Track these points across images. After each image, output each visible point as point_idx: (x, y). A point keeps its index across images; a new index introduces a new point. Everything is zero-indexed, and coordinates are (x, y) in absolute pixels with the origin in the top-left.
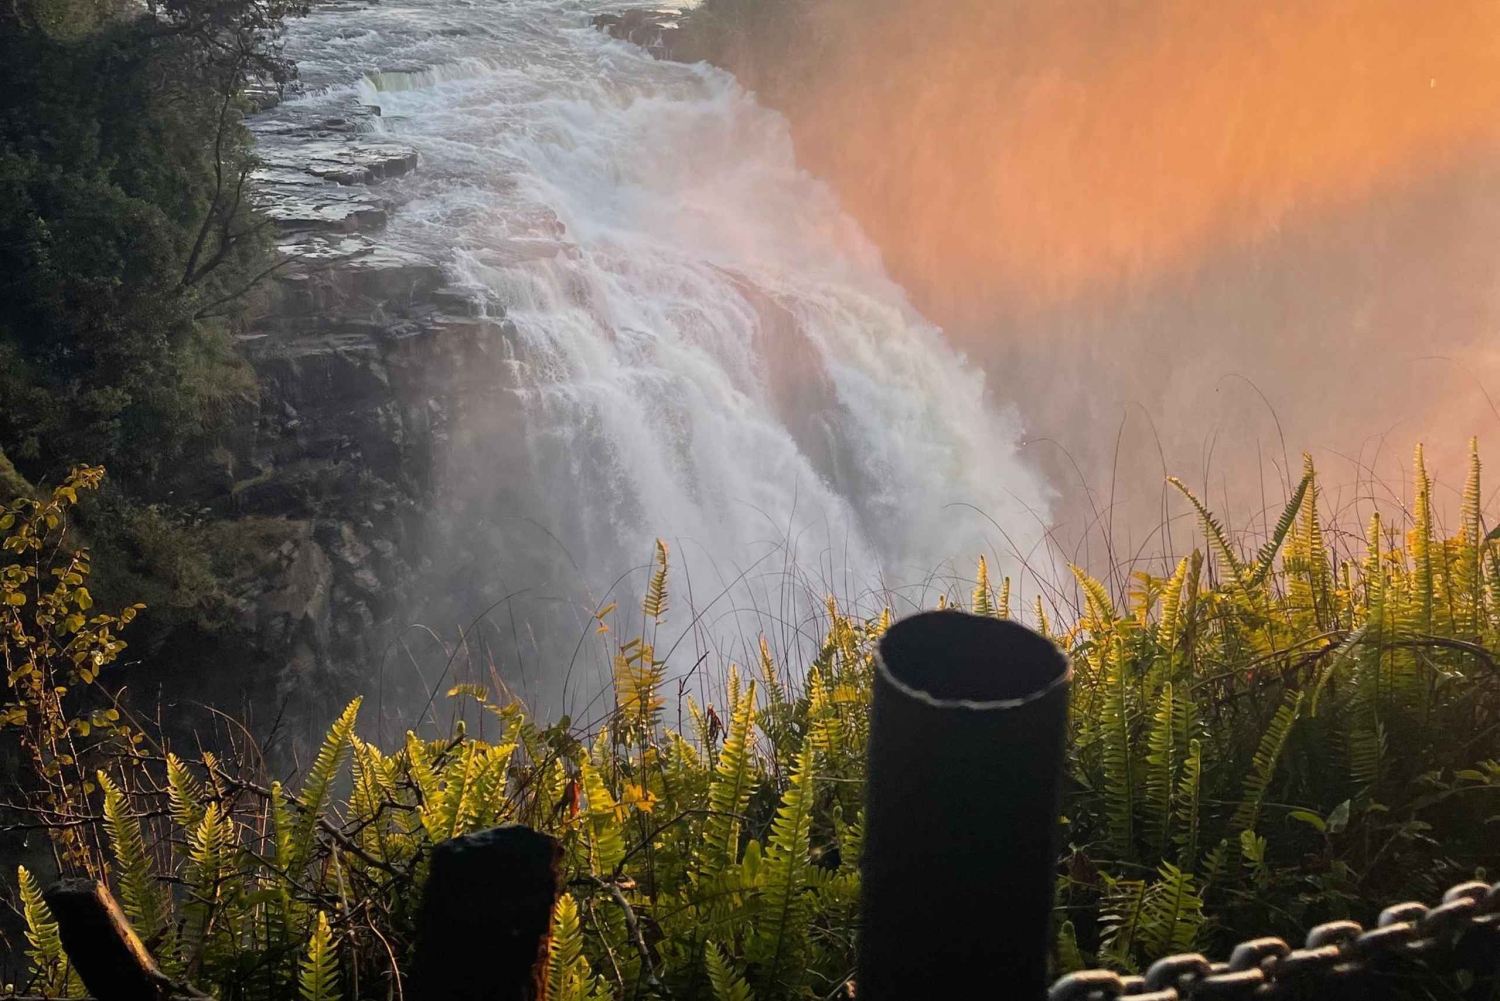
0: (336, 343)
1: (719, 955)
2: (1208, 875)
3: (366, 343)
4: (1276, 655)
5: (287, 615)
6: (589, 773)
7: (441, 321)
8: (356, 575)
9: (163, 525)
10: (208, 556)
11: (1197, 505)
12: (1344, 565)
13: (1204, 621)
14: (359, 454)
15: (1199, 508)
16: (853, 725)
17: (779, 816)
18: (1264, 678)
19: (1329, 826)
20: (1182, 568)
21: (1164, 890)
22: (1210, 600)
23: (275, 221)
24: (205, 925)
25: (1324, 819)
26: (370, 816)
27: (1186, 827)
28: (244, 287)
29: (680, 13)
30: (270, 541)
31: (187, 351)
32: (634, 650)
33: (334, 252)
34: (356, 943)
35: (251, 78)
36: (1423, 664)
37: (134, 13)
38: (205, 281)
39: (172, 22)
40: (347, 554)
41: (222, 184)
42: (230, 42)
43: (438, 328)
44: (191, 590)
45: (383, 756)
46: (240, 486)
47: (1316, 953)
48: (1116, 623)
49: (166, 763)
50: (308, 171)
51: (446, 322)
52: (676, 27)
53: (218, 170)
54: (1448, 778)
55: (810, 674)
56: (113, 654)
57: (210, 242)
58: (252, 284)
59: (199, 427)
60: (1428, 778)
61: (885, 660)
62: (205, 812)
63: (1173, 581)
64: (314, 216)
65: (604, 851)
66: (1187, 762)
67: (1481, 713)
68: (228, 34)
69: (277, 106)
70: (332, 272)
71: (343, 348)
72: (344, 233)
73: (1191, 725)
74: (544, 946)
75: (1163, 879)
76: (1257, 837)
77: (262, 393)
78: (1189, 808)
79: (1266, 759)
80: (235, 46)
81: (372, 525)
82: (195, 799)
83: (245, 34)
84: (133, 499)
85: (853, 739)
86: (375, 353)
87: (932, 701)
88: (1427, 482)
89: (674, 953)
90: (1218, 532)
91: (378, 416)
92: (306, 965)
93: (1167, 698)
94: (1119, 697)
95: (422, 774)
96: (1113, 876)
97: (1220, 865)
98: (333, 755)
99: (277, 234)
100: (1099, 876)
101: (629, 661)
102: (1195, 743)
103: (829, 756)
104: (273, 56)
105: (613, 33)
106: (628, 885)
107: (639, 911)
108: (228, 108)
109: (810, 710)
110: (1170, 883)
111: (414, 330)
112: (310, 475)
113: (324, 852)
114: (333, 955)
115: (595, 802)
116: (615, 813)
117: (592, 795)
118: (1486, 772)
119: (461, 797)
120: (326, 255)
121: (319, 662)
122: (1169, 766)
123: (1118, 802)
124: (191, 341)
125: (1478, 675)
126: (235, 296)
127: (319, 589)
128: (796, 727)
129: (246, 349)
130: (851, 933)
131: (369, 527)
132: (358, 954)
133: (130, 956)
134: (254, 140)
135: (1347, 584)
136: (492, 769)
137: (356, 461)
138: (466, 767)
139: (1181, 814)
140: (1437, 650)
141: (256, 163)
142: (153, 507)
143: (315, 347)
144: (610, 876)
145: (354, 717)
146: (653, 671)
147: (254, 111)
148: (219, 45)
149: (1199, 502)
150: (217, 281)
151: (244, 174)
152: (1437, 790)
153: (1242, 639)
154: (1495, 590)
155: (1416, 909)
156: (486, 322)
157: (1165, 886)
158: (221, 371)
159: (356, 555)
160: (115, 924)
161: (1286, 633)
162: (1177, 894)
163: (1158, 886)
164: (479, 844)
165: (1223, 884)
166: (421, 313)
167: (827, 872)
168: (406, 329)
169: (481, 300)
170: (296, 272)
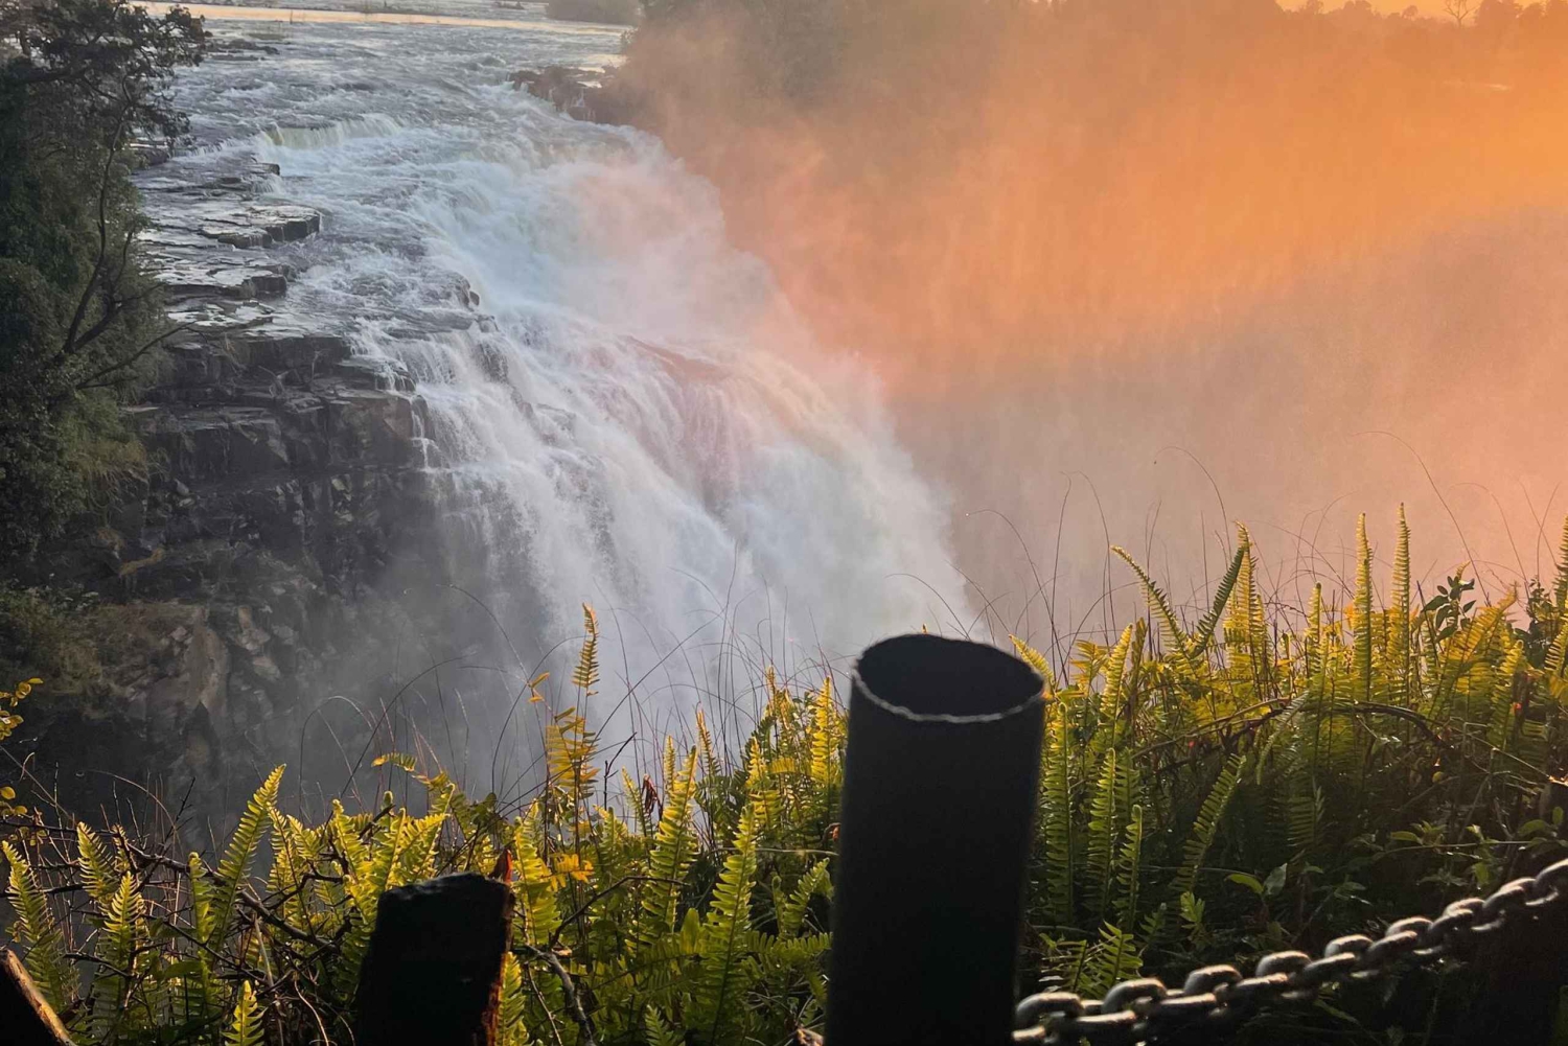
0: (231, 416)
1: (660, 1019)
2: (1147, 939)
3: (266, 417)
4: (1217, 724)
5: (179, 704)
6: (522, 842)
7: (345, 395)
8: (254, 663)
9: (43, 608)
10: (92, 643)
11: (1141, 574)
12: (1285, 637)
13: (1146, 690)
14: (256, 536)
15: (1143, 577)
16: (792, 797)
17: (722, 882)
18: (1205, 747)
19: (1266, 889)
20: (1126, 636)
21: (1105, 951)
22: (1153, 670)
23: (165, 286)
24: (121, 998)
25: (1261, 882)
26: (294, 889)
27: (1125, 892)
28: (131, 355)
29: (604, 72)
30: (162, 627)
31: (70, 423)
32: (566, 719)
33: (229, 320)
34: (282, 1014)
35: (138, 131)
36: (1360, 730)
37: (6, 56)
38: (88, 347)
39: (50, 68)
40: (244, 641)
41: (107, 243)
42: (115, 92)
43: (343, 403)
44: (74, 678)
45: (304, 828)
46: (128, 569)
47: (1266, 980)
48: (1059, 693)
49: (76, 833)
50: (201, 233)
51: (352, 395)
52: (599, 86)
53: (102, 230)
54: (1381, 840)
55: (749, 745)
56: (8, 730)
57: (95, 306)
58: (141, 353)
59: (82, 506)
60: (1362, 840)
61: (864, 678)
62: (120, 882)
63: (1118, 649)
64: (208, 281)
65: (538, 921)
66: (1129, 828)
67: (1414, 779)
68: (112, 82)
69: (165, 161)
70: (228, 342)
71: (240, 422)
72: (240, 299)
73: (1132, 793)
74: (494, 994)
75: (1104, 940)
76: (1196, 900)
77: (153, 469)
78: (1129, 872)
79: (1207, 824)
80: (120, 96)
81: (271, 611)
82: (108, 871)
83: (132, 83)
84: (10, 581)
85: (791, 811)
86: (275, 429)
87: (911, 716)
88: (1368, 551)
89: (610, 1021)
90: (1162, 602)
91: (277, 495)
92: (231, 1036)
93: (1110, 763)
94: (1062, 763)
95: (350, 845)
96: (1055, 939)
97: (1159, 927)
98: (255, 825)
99: (167, 300)
100: (1041, 939)
101: (562, 731)
102: (1137, 809)
103: (767, 828)
104: (162, 107)
105: (532, 90)
106: (564, 953)
107: (575, 978)
108: (113, 164)
109: (748, 782)
110: (1110, 943)
111: (317, 404)
112: (205, 557)
113: (246, 924)
114: (259, 1025)
115: (529, 872)
116: (549, 883)
117: (526, 864)
118: (1420, 834)
119: (390, 867)
120: (221, 324)
121: (215, 754)
122: (1111, 832)
123: (1060, 869)
124: (73, 413)
125: (1413, 740)
126: (120, 366)
127: (214, 677)
128: (732, 799)
129: (133, 422)
130: (790, 1001)
131: (268, 612)
132: (284, 1027)
133: (45, 1029)
134: (141, 197)
135: (1287, 656)
136: (422, 839)
137: (254, 543)
138: (396, 836)
139: (1121, 878)
140: (1374, 716)
141: (143, 223)
142: (31, 590)
143: (210, 420)
144: (545, 946)
145: (277, 786)
146: (584, 742)
147: (141, 166)
148: (102, 94)
149: (1143, 571)
150: (102, 349)
151: (130, 235)
152: (1371, 852)
153: (1183, 710)
154: (1430, 662)
155: (1360, 941)
156: (393, 397)
157: (1105, 946)
158: (106, 446)
159: (255, 641)
160: (27, 996)
161: (1228, 702)
162: (1117, 953)
163: (1099, 947)
164: (429, 892)
165: (1161, 946)
166: (325, 386)
167: (768, 937)
168: (307, 403)
169: (388, 373)
170: (188, 341)
